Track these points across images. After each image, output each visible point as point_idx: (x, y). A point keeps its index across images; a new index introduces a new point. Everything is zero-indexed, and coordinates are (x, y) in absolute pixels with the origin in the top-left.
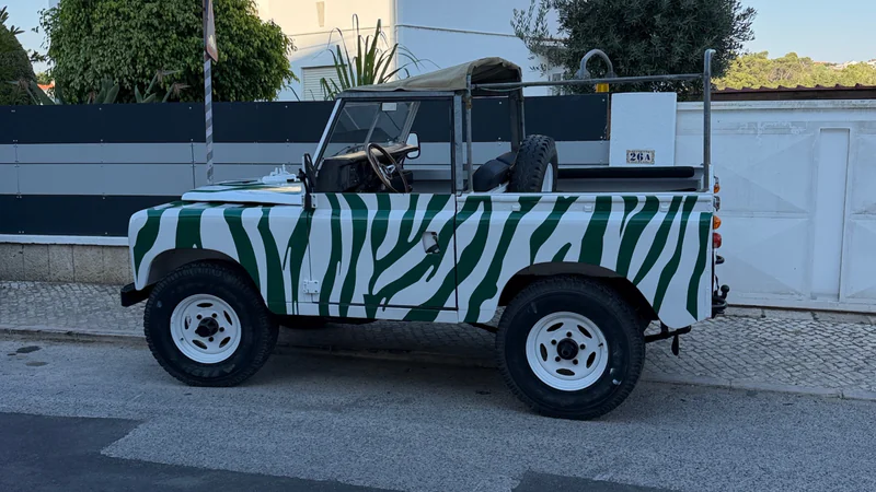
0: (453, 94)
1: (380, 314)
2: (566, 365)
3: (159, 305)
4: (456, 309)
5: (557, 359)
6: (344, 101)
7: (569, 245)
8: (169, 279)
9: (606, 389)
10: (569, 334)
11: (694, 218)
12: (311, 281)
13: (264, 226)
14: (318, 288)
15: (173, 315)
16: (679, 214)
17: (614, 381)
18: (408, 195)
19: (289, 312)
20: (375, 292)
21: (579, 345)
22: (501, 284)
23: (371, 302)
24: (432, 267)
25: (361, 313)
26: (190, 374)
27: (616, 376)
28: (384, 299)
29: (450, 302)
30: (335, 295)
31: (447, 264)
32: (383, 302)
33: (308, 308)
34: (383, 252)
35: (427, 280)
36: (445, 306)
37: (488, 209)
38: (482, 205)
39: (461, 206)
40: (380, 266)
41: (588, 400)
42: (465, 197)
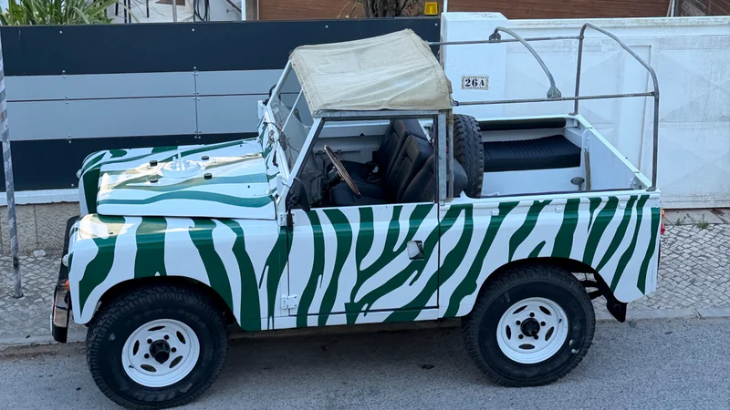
0: (436, 113)
1: (361, 319)
2: (528, 340)
3: (112, 337)
4: (437, 307)
5: (521, 337)
6: (324, 120)
7: (544, 243)
8: (123, 310)
9: (565, 358)
10: (532, 315)
11: (647, 212)
12: (289, 295)
13: (239, 248)
14: (297, 302)
15: (126, 344)
16: (634, 209)
17: (573, 351)
18: (391, 207)
19: (264, 327)
20: (356, 300)
21: (540, 322)
22: (480, 281)
23: (352, 309)
24: (416, 272)
25: (341, 320)
26: (143, 401)
27: (574, 346)
28: (366, 305)
29: (432, 301)
30: (315, 306)
31: (431, 268)
32: (364, 308)
33: (285, 321)
34: (367, 262)
35: (411, 284)
36: (427, 305)
37: (469, 215)
38: (463, 212)
39: (443, 214)
40: (363, 276)
41: (549, 369)
42: (448, 206)
